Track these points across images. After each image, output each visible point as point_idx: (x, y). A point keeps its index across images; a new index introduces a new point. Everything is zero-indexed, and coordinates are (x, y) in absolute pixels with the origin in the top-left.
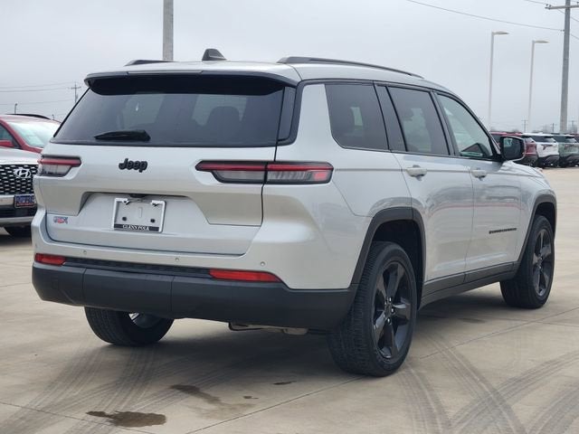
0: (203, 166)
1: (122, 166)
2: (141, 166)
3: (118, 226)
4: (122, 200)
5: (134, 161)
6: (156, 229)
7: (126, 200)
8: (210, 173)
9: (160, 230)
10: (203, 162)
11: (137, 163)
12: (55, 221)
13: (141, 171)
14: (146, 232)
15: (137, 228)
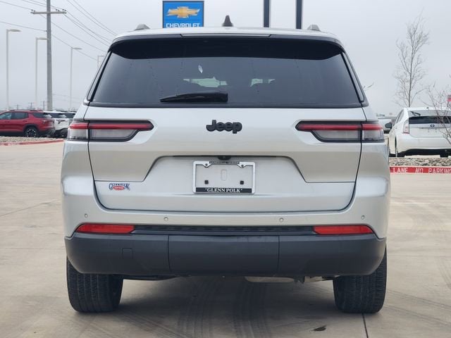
0: (303, 126)
1: (210, 128)
2: (236, 128)
3: (200, 190)
4: (204, 163)
5: (225, 122)
6: (248, 191)
7: (208, 163)
8: (310, 133)
9: (253, 192)
10: (302, 122)
11: (229, 124)
12: (111, 189)
13: (235, 132)
14: (237, 194)
15: (225, 191)
